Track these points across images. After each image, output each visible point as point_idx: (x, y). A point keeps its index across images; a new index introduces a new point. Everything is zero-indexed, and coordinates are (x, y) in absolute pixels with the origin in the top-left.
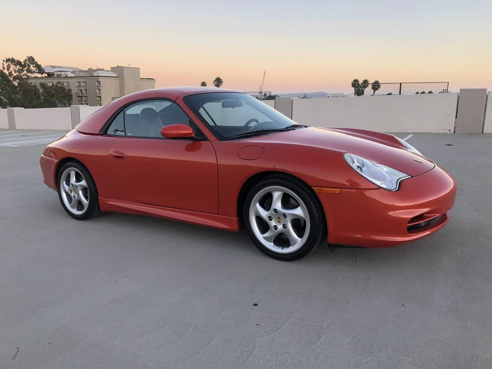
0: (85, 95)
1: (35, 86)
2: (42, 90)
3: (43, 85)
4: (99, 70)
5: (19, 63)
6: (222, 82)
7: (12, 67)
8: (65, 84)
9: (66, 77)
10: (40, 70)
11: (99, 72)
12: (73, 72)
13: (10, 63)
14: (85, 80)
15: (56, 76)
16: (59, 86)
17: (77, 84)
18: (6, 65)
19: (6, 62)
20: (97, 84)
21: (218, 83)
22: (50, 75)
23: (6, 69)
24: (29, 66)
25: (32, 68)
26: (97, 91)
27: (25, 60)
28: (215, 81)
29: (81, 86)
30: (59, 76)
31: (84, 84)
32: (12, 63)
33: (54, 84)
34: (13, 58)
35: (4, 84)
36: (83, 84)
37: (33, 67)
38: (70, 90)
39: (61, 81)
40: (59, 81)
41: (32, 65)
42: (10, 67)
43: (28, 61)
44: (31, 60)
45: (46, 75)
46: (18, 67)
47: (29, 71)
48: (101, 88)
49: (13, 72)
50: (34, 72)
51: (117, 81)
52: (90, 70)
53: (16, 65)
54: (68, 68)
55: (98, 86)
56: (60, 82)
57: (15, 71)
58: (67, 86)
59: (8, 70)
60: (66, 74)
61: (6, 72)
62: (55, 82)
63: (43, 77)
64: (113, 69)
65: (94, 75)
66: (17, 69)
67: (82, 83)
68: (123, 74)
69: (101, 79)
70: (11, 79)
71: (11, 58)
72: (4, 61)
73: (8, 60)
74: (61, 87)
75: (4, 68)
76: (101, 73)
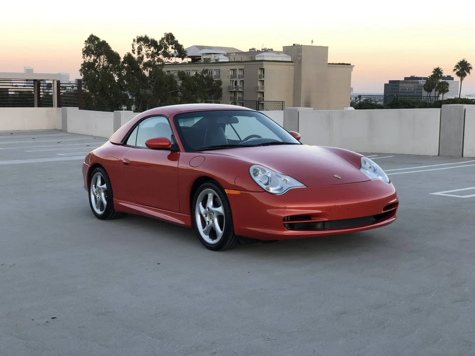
0: (240, 90)
1: (171, 77)
2: (181, 82)
3: (182, 75)
4: (265, 51)
5: (153, 43)
6: (471, 68)
7: (145, 50)
8: (214, 73)
9: (217, 62)
10: (181, 53)
11: (264, 54)
12: (227, 55)
13: (142, 43)
14: (242, 67)
15: (202, 60)
16: (205, 76)
17: (231, 73)
18: (136, 46)
19: (138, 42)
20: (259, 72)
21: (462, 70)
22: (195, 60)
23: (136, 52)
24: (166, 48)
25: (171, 50)
26: (259, 84)
27: (163, 39)
28: (457, 66)
29: (236, 77)
30: (207, 61)
31: (241, 73)
32: (145, 43)
33: (199, 73)
34: (146, 37)
35: (132, 73)
36: (238, 73)
37: (172, 48)
38: (219, 83)
39: (209, 68)
40: (206, 68)
41: (171, 46)
42: (142, 50)
43: (165, 40)
44: (170, 38)
45: (190, 60)
46: (152, 49)
47: (166, 55)
48: (266, 80)
49: (145, 56)
50: (173, 56)
51: (291, 68)
52: (253, 52)
53: (149, 47)
54: (221, 48)
55: (260, 76)
56: (207, 70)
57: (147, 55)
58: (216, 77)
59: (139, 53)
60: (217, 58)
61: (135, 56)
62: (200, 69)
63: (184, 64)
64: (287, 50)
65: (257, 59)
66: (150, 52)
67: (238, 71)
68: (300, 56)
69: (265, 66)
70: (141, 66)
71: (144, 36)
72: (134, 40)
73: (140, 40)
74: (208, 77)
75: (133, 51)
76: (267, 57)
